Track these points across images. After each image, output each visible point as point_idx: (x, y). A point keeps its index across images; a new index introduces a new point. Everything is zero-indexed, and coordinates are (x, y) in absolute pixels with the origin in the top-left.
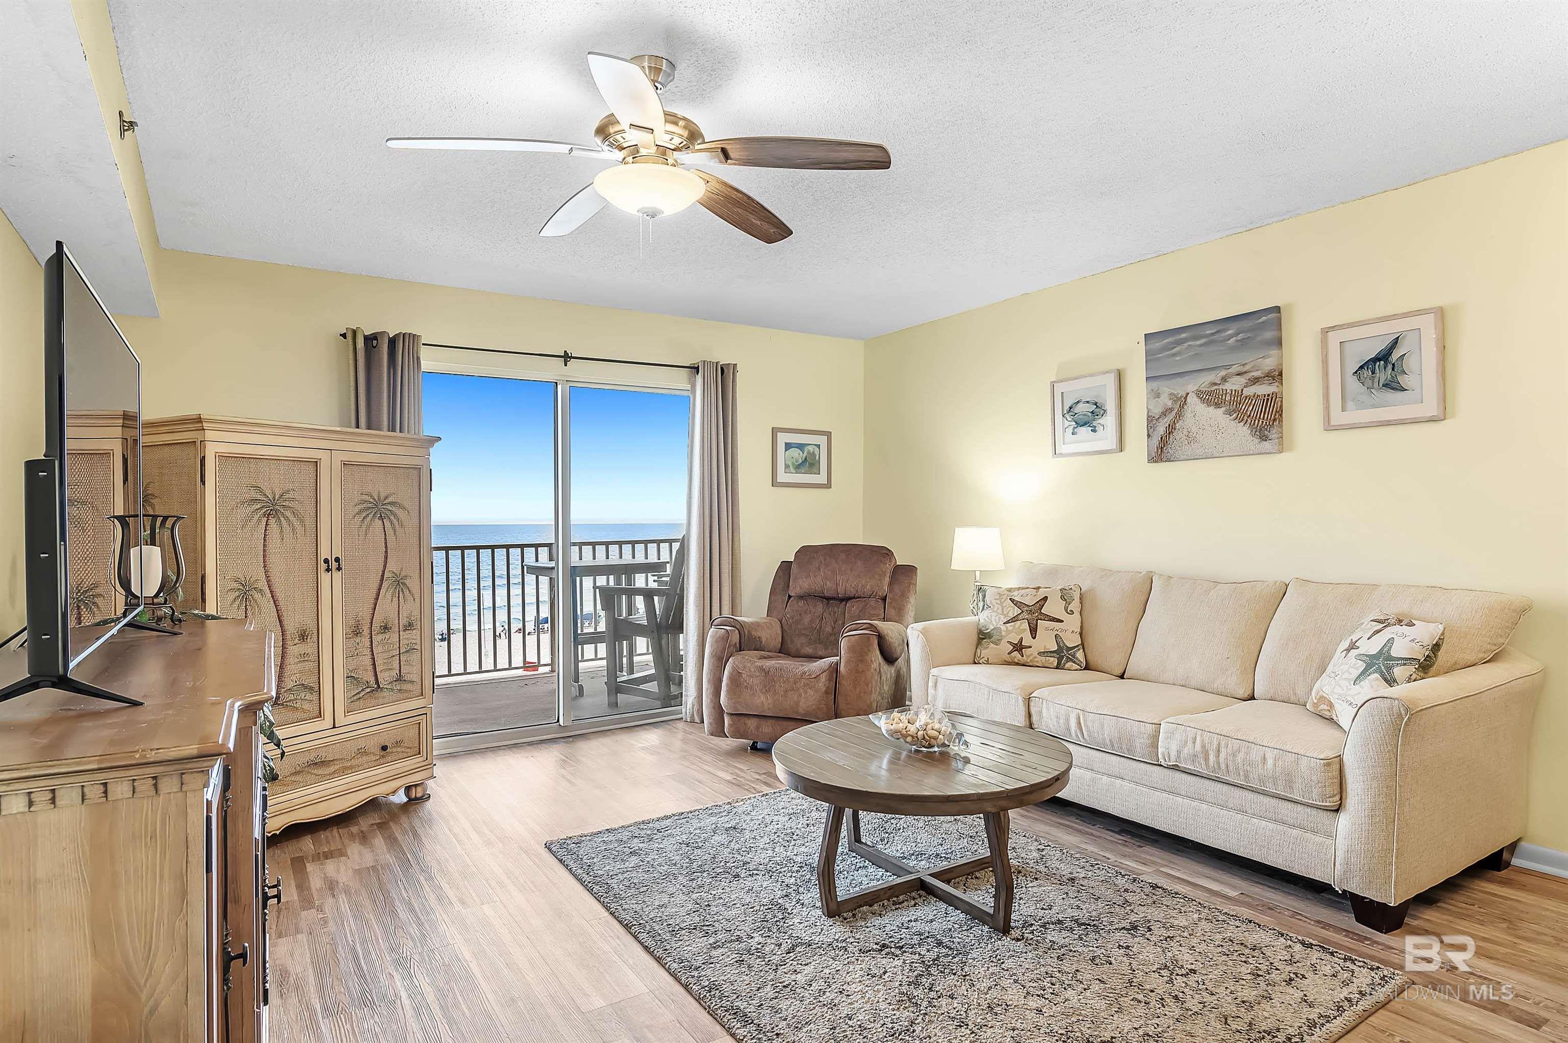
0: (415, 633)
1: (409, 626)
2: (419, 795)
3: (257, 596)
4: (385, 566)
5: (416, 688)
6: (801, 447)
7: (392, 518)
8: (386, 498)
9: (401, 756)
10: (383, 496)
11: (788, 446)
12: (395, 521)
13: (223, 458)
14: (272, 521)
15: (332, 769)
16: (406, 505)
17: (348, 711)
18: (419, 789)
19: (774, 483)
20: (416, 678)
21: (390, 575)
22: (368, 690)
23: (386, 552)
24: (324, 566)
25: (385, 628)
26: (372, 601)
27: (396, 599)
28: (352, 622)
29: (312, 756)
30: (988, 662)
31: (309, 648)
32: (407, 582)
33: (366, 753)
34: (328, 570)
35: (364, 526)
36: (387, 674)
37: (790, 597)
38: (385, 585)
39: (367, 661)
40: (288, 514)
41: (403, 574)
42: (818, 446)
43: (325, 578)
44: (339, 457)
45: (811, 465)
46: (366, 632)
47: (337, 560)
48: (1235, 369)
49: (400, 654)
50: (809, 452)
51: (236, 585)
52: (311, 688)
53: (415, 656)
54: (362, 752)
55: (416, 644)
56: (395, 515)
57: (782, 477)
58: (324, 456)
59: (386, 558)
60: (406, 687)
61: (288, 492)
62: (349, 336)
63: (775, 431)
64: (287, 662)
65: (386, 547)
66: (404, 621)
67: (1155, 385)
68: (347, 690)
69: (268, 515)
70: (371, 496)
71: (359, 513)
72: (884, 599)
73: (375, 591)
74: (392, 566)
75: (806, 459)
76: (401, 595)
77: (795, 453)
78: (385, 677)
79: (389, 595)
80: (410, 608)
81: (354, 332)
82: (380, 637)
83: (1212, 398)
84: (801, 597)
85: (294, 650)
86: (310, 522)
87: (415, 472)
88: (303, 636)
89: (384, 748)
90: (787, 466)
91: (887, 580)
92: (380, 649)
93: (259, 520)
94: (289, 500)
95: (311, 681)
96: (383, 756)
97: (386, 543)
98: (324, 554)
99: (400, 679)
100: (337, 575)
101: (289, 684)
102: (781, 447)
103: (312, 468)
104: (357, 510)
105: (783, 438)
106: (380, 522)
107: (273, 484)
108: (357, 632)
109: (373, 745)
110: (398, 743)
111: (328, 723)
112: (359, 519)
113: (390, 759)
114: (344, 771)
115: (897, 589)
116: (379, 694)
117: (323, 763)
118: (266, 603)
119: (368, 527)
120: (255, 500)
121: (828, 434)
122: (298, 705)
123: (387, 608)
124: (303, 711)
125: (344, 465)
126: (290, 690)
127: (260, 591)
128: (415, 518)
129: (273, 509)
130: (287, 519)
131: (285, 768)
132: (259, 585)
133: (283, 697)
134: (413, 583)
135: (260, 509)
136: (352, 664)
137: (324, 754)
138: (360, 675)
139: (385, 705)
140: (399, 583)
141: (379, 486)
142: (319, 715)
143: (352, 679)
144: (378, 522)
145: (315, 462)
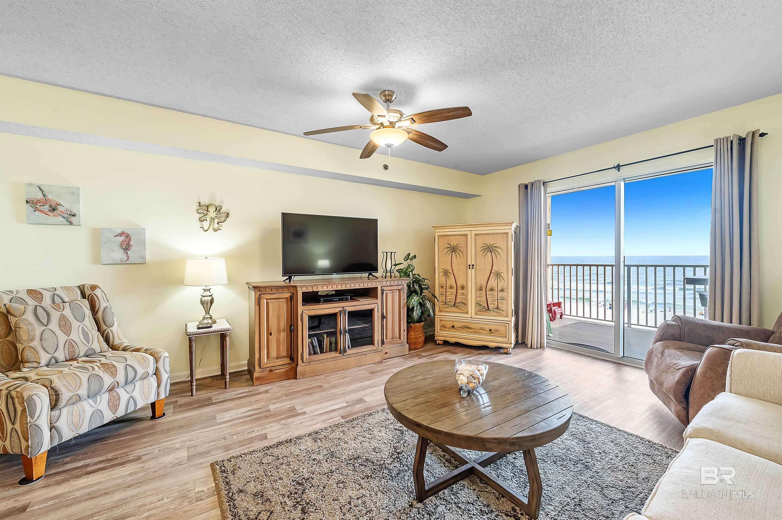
0: (504, 294)
1: (502, 290)
2: (505, 352)
3: (449, 274)
4: (492, 268)
5: (505, 313)
7: (495, 252)
8: (493, 245)
9: (498, 335)
10: (491, 245)
12: (497, 253)
13: (439, 236)
14: (453, 253)
15: (472, 331)
16: (502, 248)
17: (477, 314)
18: (505, 350)
20: (504, 309)
21: (494, 271)
22: (485, 309)
23: (493, 264)
25: (492, 290)
26: (487, 280)
27: (496, 280)
28: (479, 286)
29: (465, 324)
31: (464, 291)
32: (502, 275)
33: (484, 330)
34: (469, 268)
35: (484, 255)
36: (492, 305)
38: (492, 275)
39: (485, 299)
40: (458, 251)
41: (500, 271)
43: (469, 271)
44: (474, 233)
46: (484, 290)
47: (473, 265)
49: (497, 300)
51: (443, 271)
52: (464, 304)
53: (504, 302)
54: (482, 329)
55: (505, 297)
56: (496, 251)
58: (469, 233)
59: (492, 266)
60: (499, 311)
61: (458, 245)
64: (458, 294)
65: (493, 262)
66: (500, 288)
68: (476, 307)
69: (452, 251)
70: (487, 245)
71: (482, 250)
73: (488, 277)
74: (495, 269)
76: (499, 279)
78: (491, 306)
79: (494, 279)
82: (489, 292)
85: (459, 291)
86: (465, 253)
87: (506, 235)
88: (463, 288)
89: (491, 330)
92: (490, 296)
93: (450, 253)
94: (459, 247)
95: (465, 302)
96: (490, 333)
97: (492, 261)
98: (469, 263)
99: (497, 308)
100: (473, 270)
101: (458, 301)
103: (465, 237)
104: (481, 249)
107: (454, 242)
108: (481, 289)
109: (487, 327)
110: (497, 331)
111: (470, 316)
112: (482, 252)
113: (493, 335)
114: (476, 333)
116: (488, 311)
117: (469, 328)
118: (452, 276)
119: (485, 255)
120: (448, 248)
122: (461, 308)
123: (493, 282)
124: (463, 310)
125: (476, 235)
126: (458, 303)
127: (450, 273)
128: (506, 253)
129: (454, 249)
130: (458, 253)
131: (457, 325)
132: (450, 271)
133: (456, 304)
134: (504, 275)
135: (450, 250)
136: (479, 299)
137: (469, 325)
138: (481, 303)
139: (491, 316)
140: (498, 275)
141: (490, 241)
142: (467, 313)
143: (478, 304)
144: (489, 253)
145: (466, 235)
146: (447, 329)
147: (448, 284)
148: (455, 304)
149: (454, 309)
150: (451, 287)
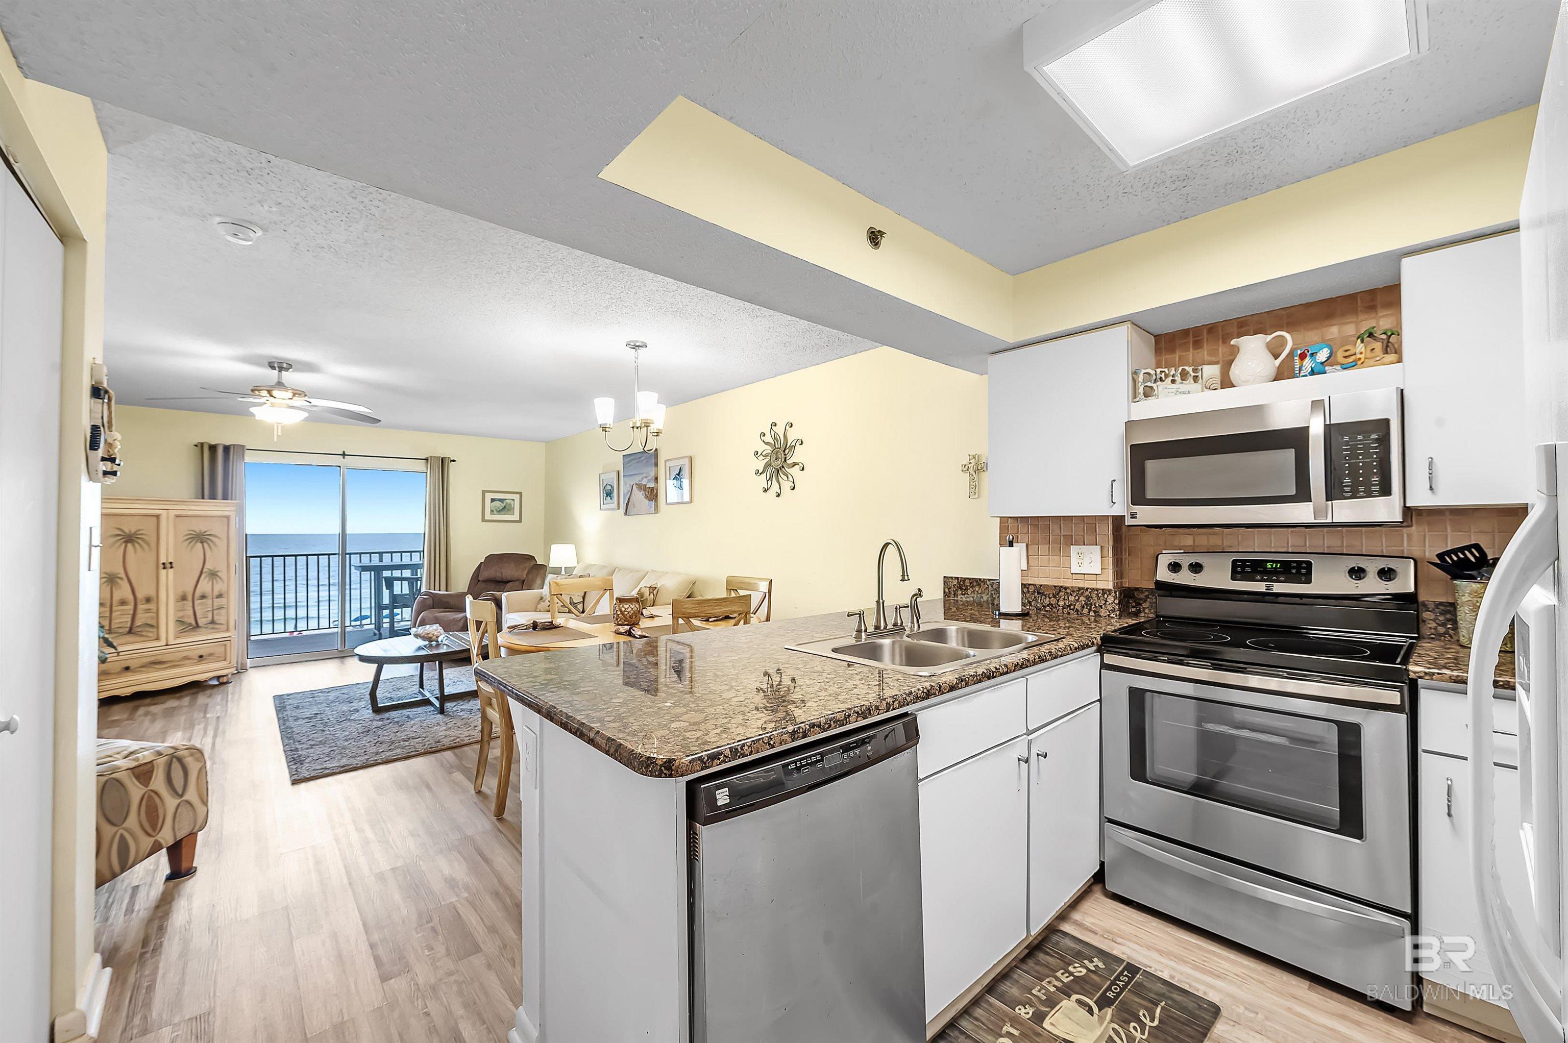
0: (223, 601)
1: (220, 596)
2: (225, 681)
3: (119, 580)
4: (203, 566)
5: (225, 627)
6: (501, 500)
7: (209, 542)
8: (205, 532)
9: (212, 661)
10: (203, 532)
11: (493, 500)
12: (211, 544)
14: (129, 545)
15: (164, 666)
16: (219, 536)
17: (176, 637)
18: (225, 678)
19: (483, 520)
20: (224, 622)
21: (207, 570)
22: (191, 627)
23: (205, 559)
24: (162, 566)
25: (203, 597)
26: (194, 583)
27: (211, 583)
28: (181, 593)
29: (153, 659)
30: (540, 611)
31: (152, 606)
32: (219, 574)
33: (189, 659)
34: (165, 568)
35: (190, 546)
36: (204, 619)
37: (479, 581)
38: (203, 575)
39: (191, 613)
40: (140, 541)
41: (216, 570)
42: (514, 500)
43: (163, 572)
44: (172, 514)
45: (509, 510)
46: (190, 598)
47: (171, 563)
48: (644, 475)
49: (213, 610)
50: (507, 503)
51: (106, 576)
52: (151, 626)
53: (223, 612)
54: (187, 658)
55: (224, 605)
56: (211, 540)
57: (488, 516)
58: (163, 512)
59: (204, 562)
60: (216, 626)
61: (139, 530)
62: (199, 445)
63: (484, 492)
64: (137, 612)
65: (205, 556)
66: (216, 593)
67: (626, 479)
68: (176, 627)
69: (126, 542)
70: (195, 531)
71: (186, 540)
72: (524, 581)
73: (196, 579)
74: (209, 566)
75: (505, 507)
76: (215, 581)
77: (497, 504)
78: (201, 622)
79: (206, 581)
80: (219, 587)
81: (202, 444)
82: (200, 601)
83: (641, 487)
84: (484, 581)
85: (141, 607)
86: (153, 545)
87: (226, 519)
88: (148, 600)
89: (201, 657)
90: (492, 511)
91: (526, 572)
92: (199, 607)
93: (121, 544)
94: (140, 534)
95: (153, 622)
96: (199, 661)
97: (204, 554)
98: (163, 559)
99: (213, 622)
100: (171, 571)
101: (138, 623)
102: (488, 501)
103: (155, 519)
104: (185, 538)
105: (489, 497)
106: (200, 544)
107: (129, 527)
108: (184, 598)
109: (194, 654)
110: (211, 655)
111: (163, 642)
112: (186, 543)
113: (204, 662)
114: (175, 666)
115: (530, 577)
116: (197, 630)
117: (159, 663)
118: (125, 584)
119: (192, 547)
120: (119, 535)
121: (521, 494)
122: (144, 634)
123: (205, 586)
124: (148, 636)
125: (177, 516)
126: (139, 626)
127: (121, 579)
128: (225, 542)
129: (130, 539)
130: (139, 543)
131: (132, 664)
132: (119, 576)
133: (134, 630)
134: (223, 575)
135: (121, 539)
136: (181, 614)
137: (160, 658)
138: (186, 620)
139: (202, 635)
140: (213, 575)
141: (201, 527)
142: (158, 639)
143: (180, 622)
144: (199, 545)
145: (158, 517)
146: (112, 676)
147: (117, 597)
148: (131, 629)
149: (130, 638)
150: (123, 603)
